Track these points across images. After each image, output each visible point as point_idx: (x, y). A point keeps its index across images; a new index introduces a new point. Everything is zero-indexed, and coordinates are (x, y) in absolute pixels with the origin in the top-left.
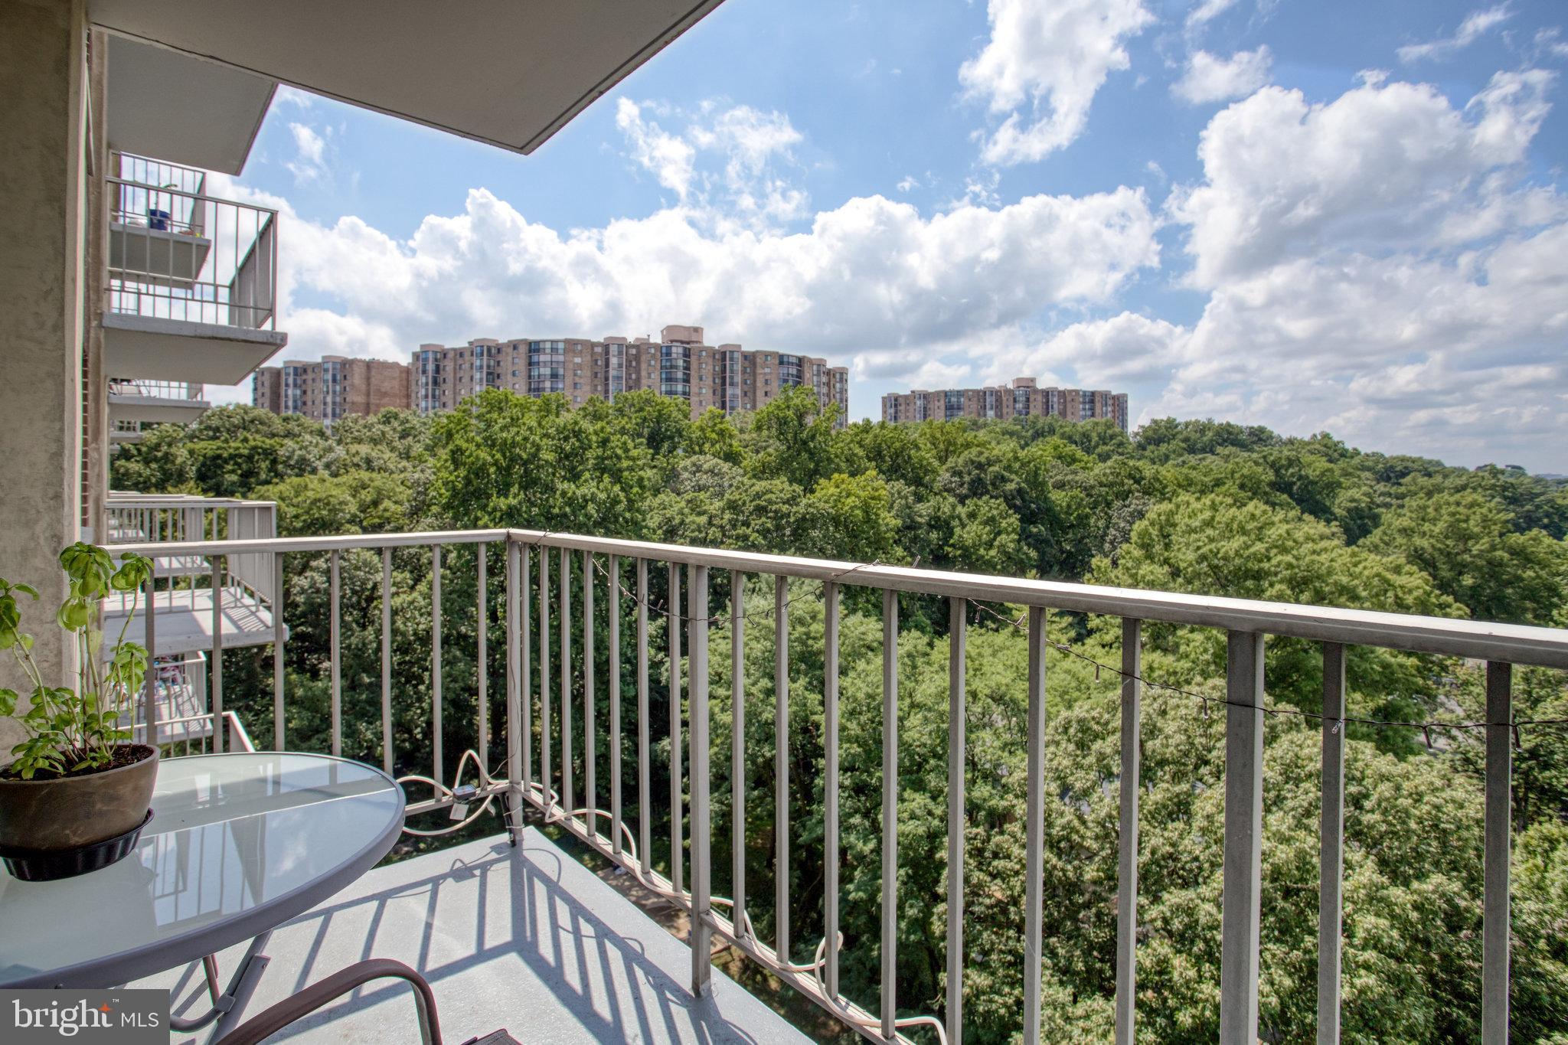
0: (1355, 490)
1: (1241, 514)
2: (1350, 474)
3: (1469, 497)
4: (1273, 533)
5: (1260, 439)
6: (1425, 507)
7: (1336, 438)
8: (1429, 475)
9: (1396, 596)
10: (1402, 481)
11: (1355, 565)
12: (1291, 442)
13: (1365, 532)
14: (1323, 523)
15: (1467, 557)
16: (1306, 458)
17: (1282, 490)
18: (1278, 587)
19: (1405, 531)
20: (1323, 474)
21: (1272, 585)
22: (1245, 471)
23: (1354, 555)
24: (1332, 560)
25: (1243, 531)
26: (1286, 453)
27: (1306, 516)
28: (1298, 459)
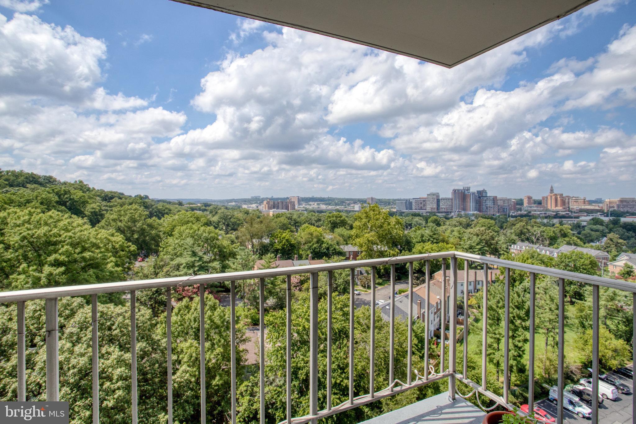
0: (94, 204)
1: (44, 217)
2: (92, 198)
3: (135, 206)
4: (61, 224)
5: (50, 182)
6: (120, 211)
7: (85, 183)
8: (121, 198)
9: (113, 245)
10: (112, 201)
11: (97, 234)
12: (65, 183)
13: (99, 222)
14: (80, 218)
15: (135, 228)
16: (72, 191)
17: (62, 205)
18: (66, 247)
19: (114, 220)
20: (80, 198)
21: (63, 246)
22: (43, 196)
23: (96, 231)
24: (89, 233)
25: (46, 224)
26: (63, 188)
27: (73, 216)
28: (69, 191)
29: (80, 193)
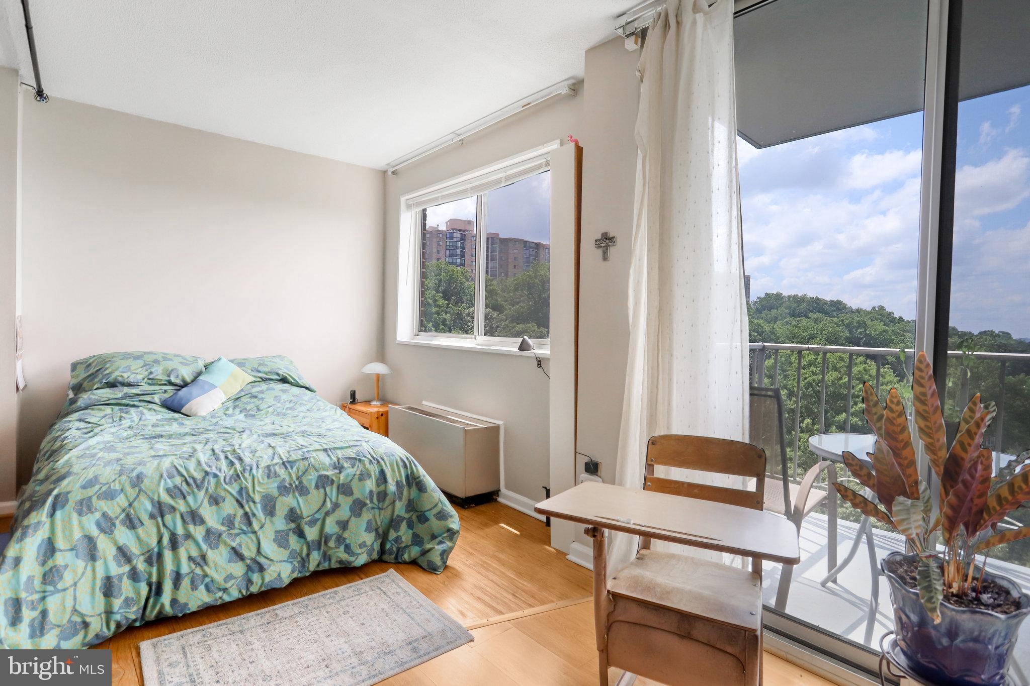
2: (898, 334)
5: (838, 309)
7: (888, 310)
12: (858, 311)
16: (869, 323)
20: (881, 333)
26: (856, 319)
28: (865, 323)
29: (880, 327)
